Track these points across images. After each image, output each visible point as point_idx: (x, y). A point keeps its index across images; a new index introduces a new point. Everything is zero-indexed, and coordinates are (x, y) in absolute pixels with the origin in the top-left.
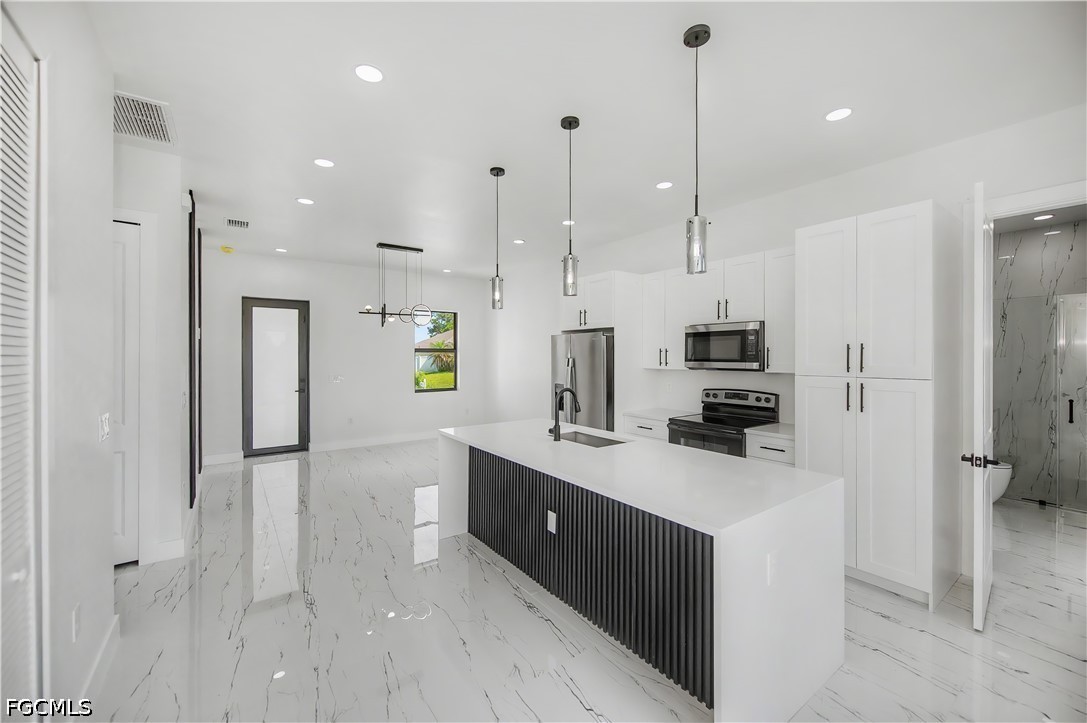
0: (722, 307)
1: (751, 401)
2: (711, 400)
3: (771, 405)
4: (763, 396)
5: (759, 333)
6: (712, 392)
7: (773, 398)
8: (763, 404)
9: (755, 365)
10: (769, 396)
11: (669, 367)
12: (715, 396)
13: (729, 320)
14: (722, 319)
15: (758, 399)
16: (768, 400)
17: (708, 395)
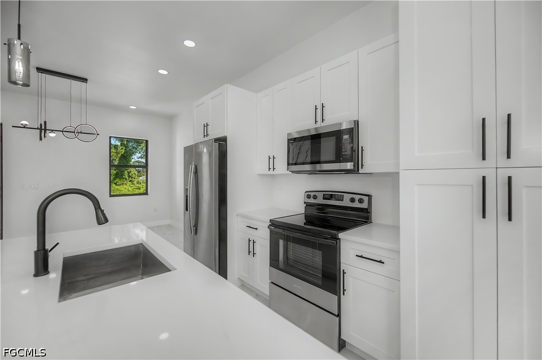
0: (320, 110)
1: (346, 202)
2: (312, 201)
3: (365, 205)
4: (357, 197)
5: (353, 131)
6: (312, 194)
7: (366, 199)
8: (356, 205)
9: (349, 166)
10: (363, 197)
11: (275, 172)
12: (315, 197)
13: (326, 123)
14: (319, 124)
15: (353, 200)
16: (361, 201)
17: (309, 197)
